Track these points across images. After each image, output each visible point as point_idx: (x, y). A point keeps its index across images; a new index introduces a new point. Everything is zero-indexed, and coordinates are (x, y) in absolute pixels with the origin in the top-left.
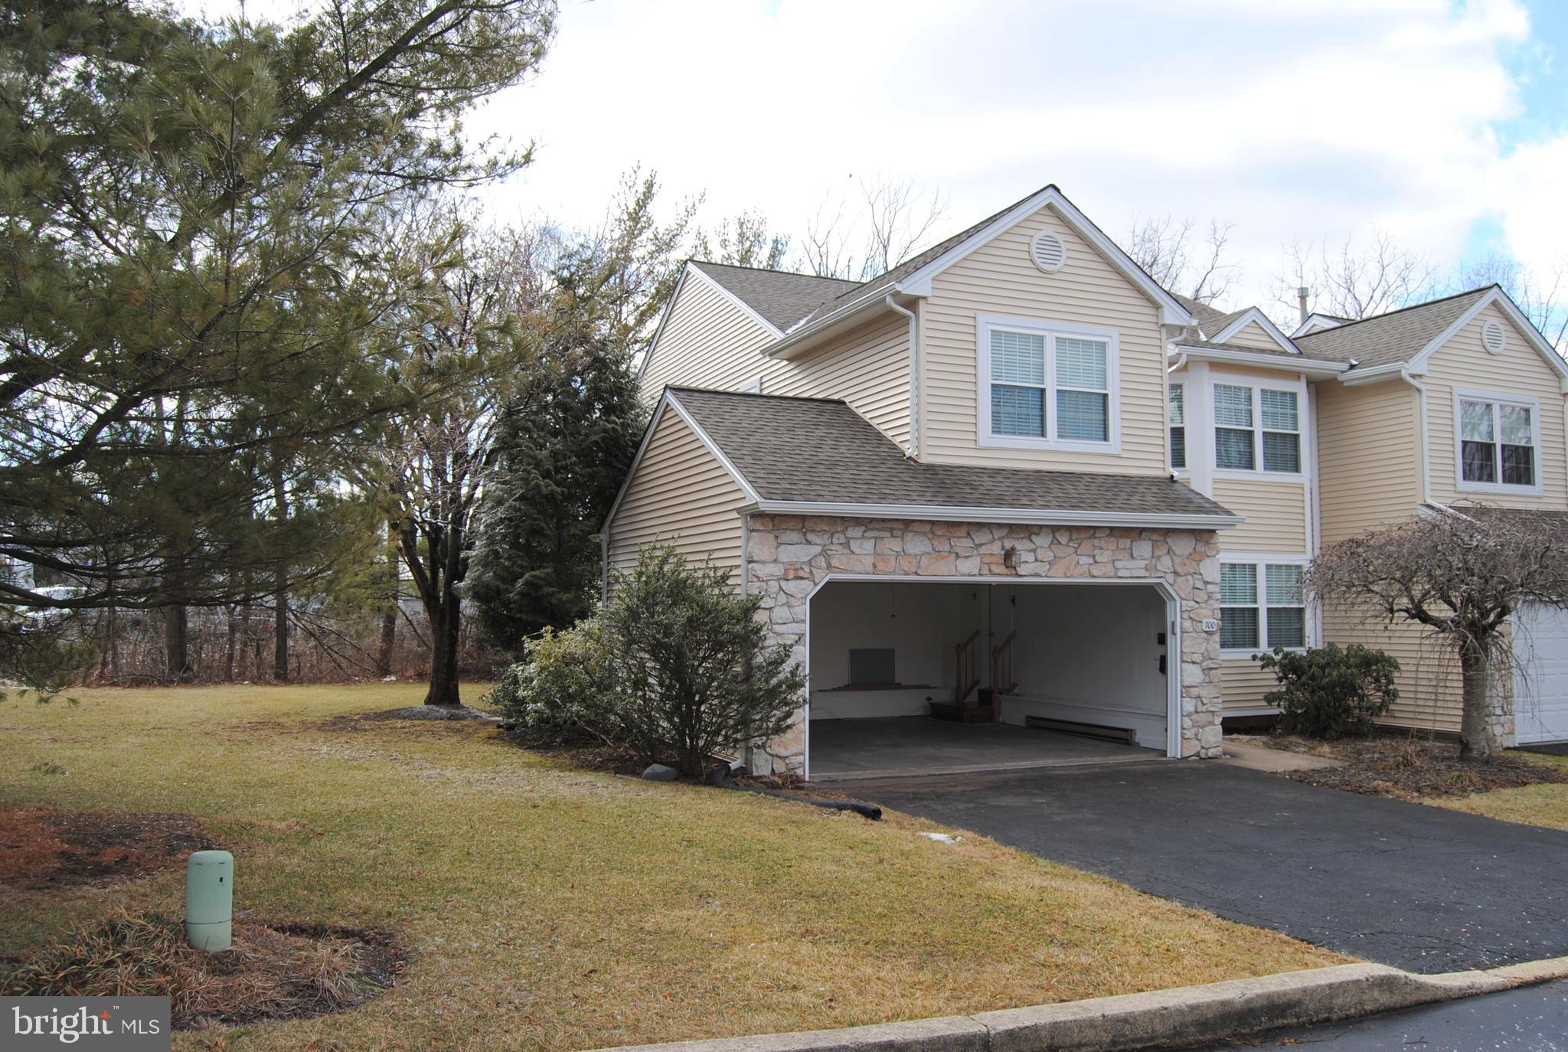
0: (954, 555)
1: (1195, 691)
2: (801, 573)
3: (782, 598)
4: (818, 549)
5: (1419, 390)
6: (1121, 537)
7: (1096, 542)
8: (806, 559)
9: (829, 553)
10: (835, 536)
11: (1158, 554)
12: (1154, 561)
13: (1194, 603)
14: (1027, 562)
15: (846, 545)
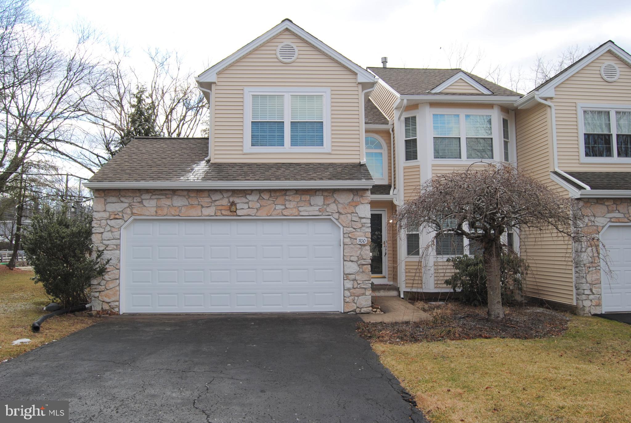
0: (200, 206)
1: (352, 277)
2: (117, 216)
3: (108, 228)
4: (127, 205)
6: (303, 194)
7: (287, 198)
8: (120, 210)
9: (133, 206)
10: (135, 198)
11: (327, 203)
12: (325, 207)
13: (352, 229)
14: (243, 209)
15: (141, 202)
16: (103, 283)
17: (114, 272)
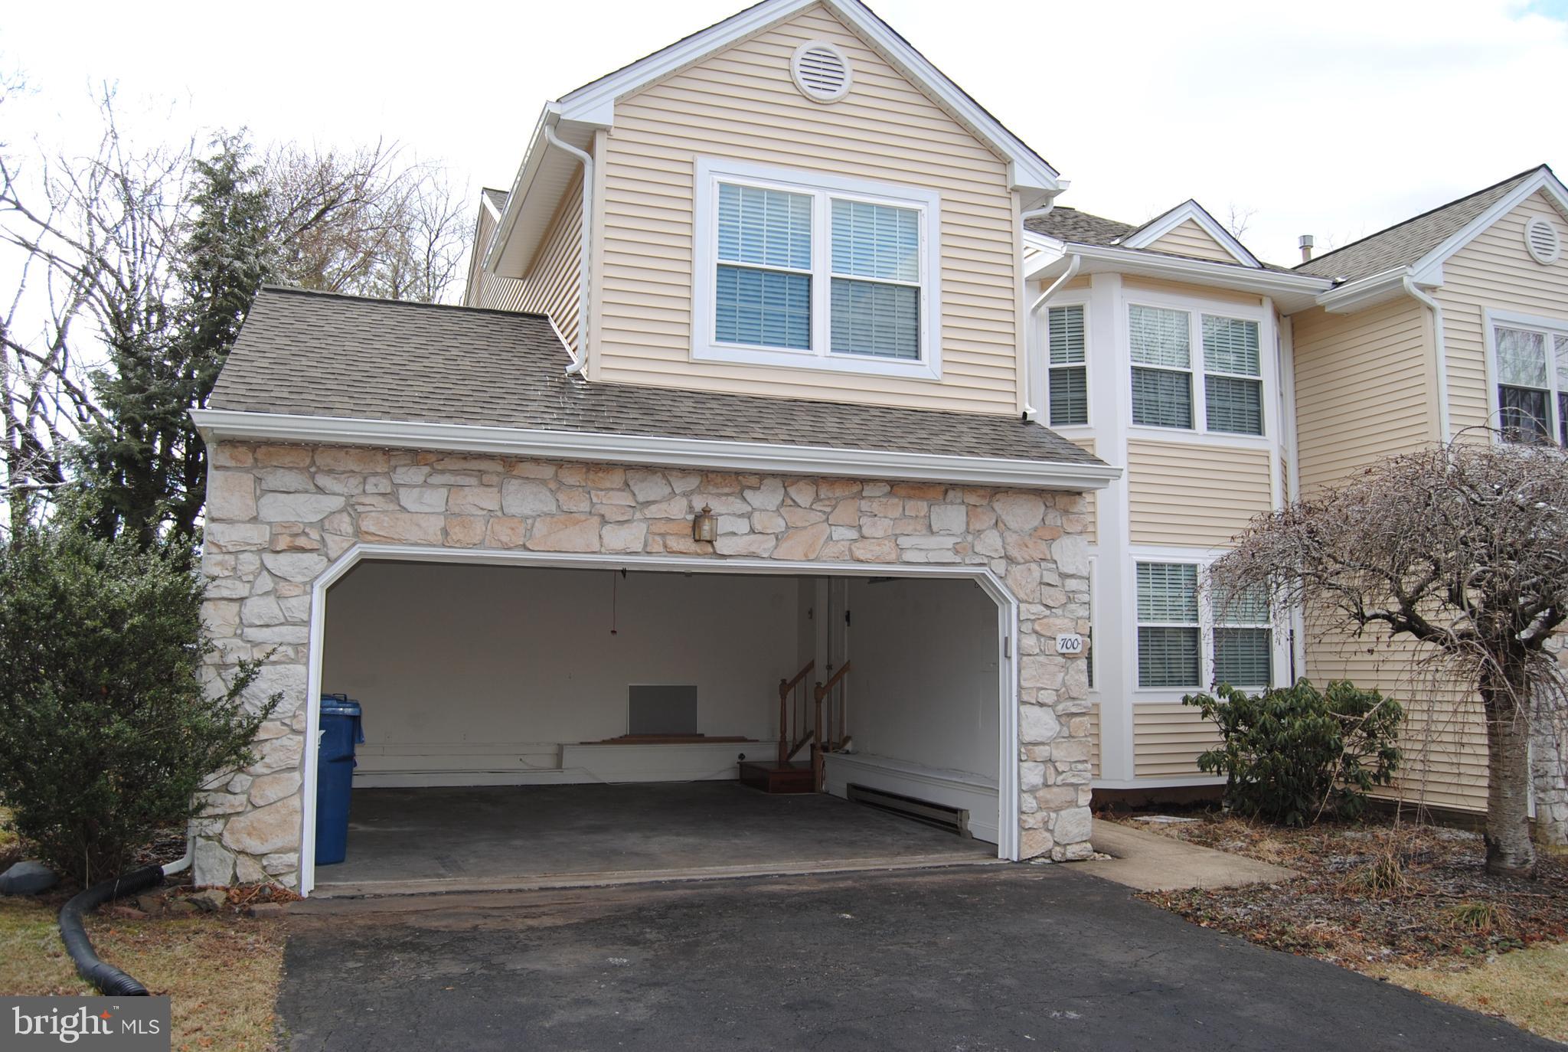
0: (596, 520)
1: (1042, 752)
2: (302, 542)
3: (265, 583)
4: (338, 502)
5: (1431, 309)
6: (910, 498)
7: (865, 505)
8: (315, 518)
9: (360, 508)
10: (372, 480)
11: (978, 526)
12: (970, 538)
13: (1043, 608)
14: (734, 534)
15: (392, 496)
16: (241, 781)
17: (285, 741)
